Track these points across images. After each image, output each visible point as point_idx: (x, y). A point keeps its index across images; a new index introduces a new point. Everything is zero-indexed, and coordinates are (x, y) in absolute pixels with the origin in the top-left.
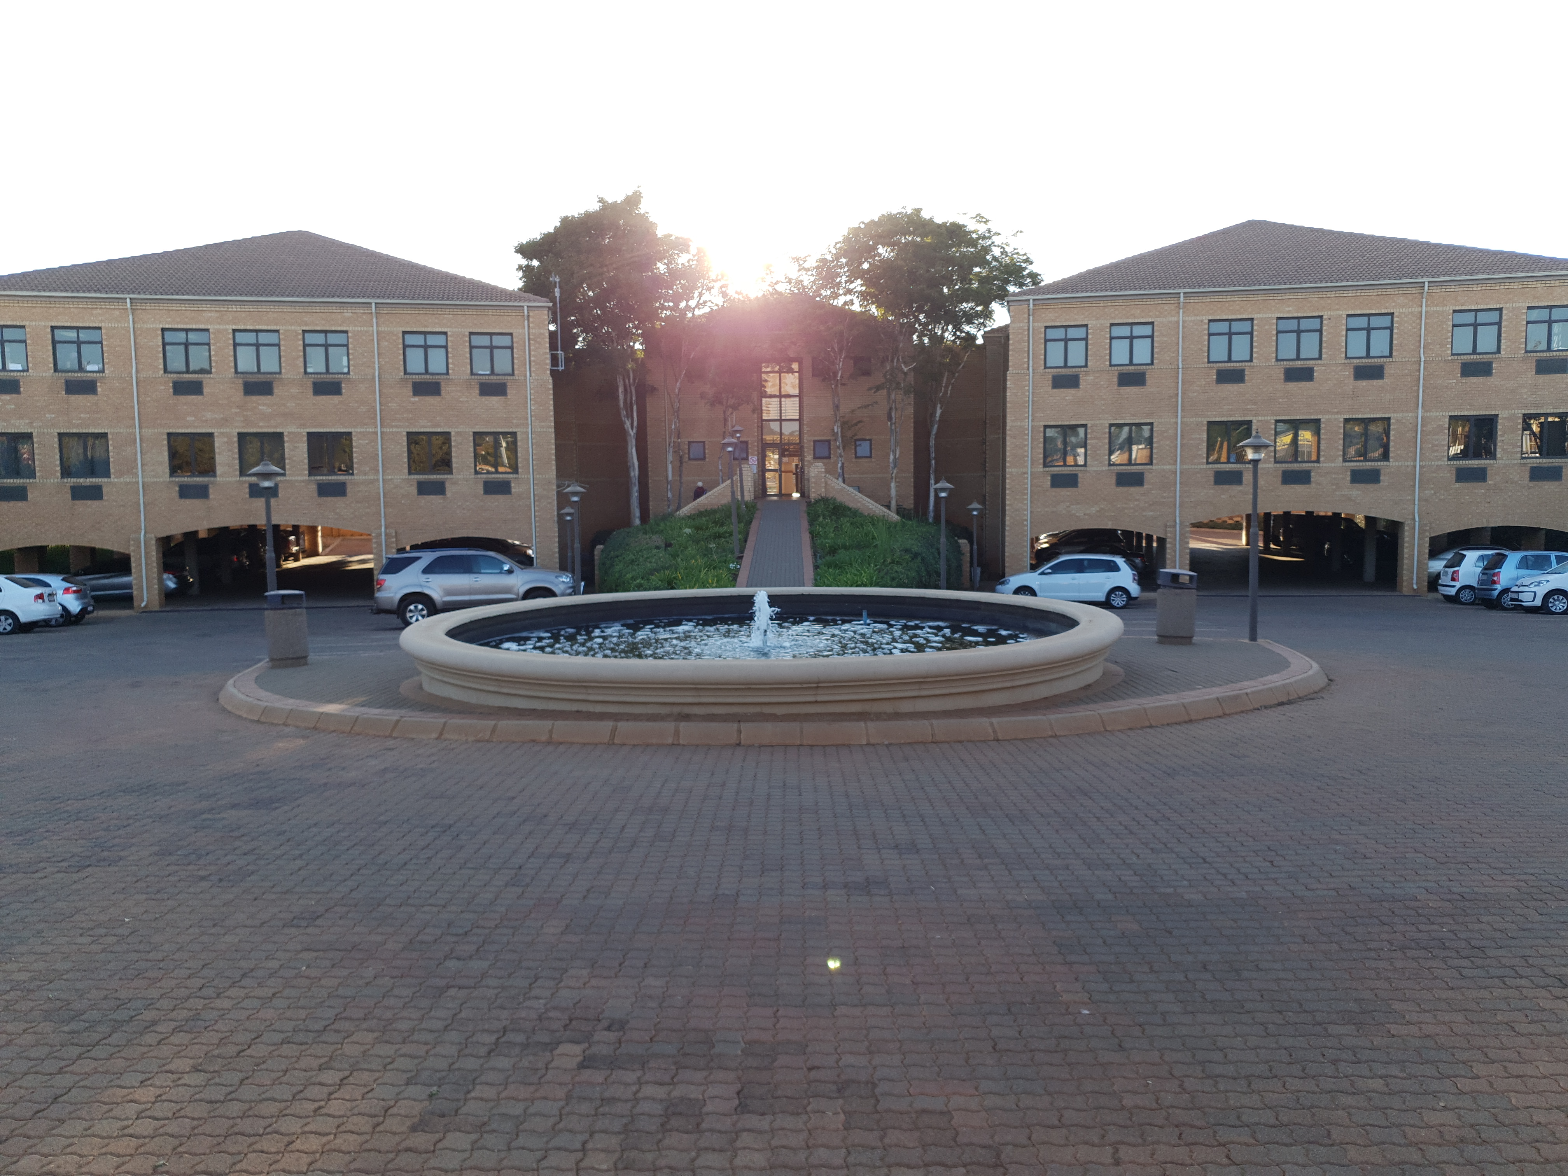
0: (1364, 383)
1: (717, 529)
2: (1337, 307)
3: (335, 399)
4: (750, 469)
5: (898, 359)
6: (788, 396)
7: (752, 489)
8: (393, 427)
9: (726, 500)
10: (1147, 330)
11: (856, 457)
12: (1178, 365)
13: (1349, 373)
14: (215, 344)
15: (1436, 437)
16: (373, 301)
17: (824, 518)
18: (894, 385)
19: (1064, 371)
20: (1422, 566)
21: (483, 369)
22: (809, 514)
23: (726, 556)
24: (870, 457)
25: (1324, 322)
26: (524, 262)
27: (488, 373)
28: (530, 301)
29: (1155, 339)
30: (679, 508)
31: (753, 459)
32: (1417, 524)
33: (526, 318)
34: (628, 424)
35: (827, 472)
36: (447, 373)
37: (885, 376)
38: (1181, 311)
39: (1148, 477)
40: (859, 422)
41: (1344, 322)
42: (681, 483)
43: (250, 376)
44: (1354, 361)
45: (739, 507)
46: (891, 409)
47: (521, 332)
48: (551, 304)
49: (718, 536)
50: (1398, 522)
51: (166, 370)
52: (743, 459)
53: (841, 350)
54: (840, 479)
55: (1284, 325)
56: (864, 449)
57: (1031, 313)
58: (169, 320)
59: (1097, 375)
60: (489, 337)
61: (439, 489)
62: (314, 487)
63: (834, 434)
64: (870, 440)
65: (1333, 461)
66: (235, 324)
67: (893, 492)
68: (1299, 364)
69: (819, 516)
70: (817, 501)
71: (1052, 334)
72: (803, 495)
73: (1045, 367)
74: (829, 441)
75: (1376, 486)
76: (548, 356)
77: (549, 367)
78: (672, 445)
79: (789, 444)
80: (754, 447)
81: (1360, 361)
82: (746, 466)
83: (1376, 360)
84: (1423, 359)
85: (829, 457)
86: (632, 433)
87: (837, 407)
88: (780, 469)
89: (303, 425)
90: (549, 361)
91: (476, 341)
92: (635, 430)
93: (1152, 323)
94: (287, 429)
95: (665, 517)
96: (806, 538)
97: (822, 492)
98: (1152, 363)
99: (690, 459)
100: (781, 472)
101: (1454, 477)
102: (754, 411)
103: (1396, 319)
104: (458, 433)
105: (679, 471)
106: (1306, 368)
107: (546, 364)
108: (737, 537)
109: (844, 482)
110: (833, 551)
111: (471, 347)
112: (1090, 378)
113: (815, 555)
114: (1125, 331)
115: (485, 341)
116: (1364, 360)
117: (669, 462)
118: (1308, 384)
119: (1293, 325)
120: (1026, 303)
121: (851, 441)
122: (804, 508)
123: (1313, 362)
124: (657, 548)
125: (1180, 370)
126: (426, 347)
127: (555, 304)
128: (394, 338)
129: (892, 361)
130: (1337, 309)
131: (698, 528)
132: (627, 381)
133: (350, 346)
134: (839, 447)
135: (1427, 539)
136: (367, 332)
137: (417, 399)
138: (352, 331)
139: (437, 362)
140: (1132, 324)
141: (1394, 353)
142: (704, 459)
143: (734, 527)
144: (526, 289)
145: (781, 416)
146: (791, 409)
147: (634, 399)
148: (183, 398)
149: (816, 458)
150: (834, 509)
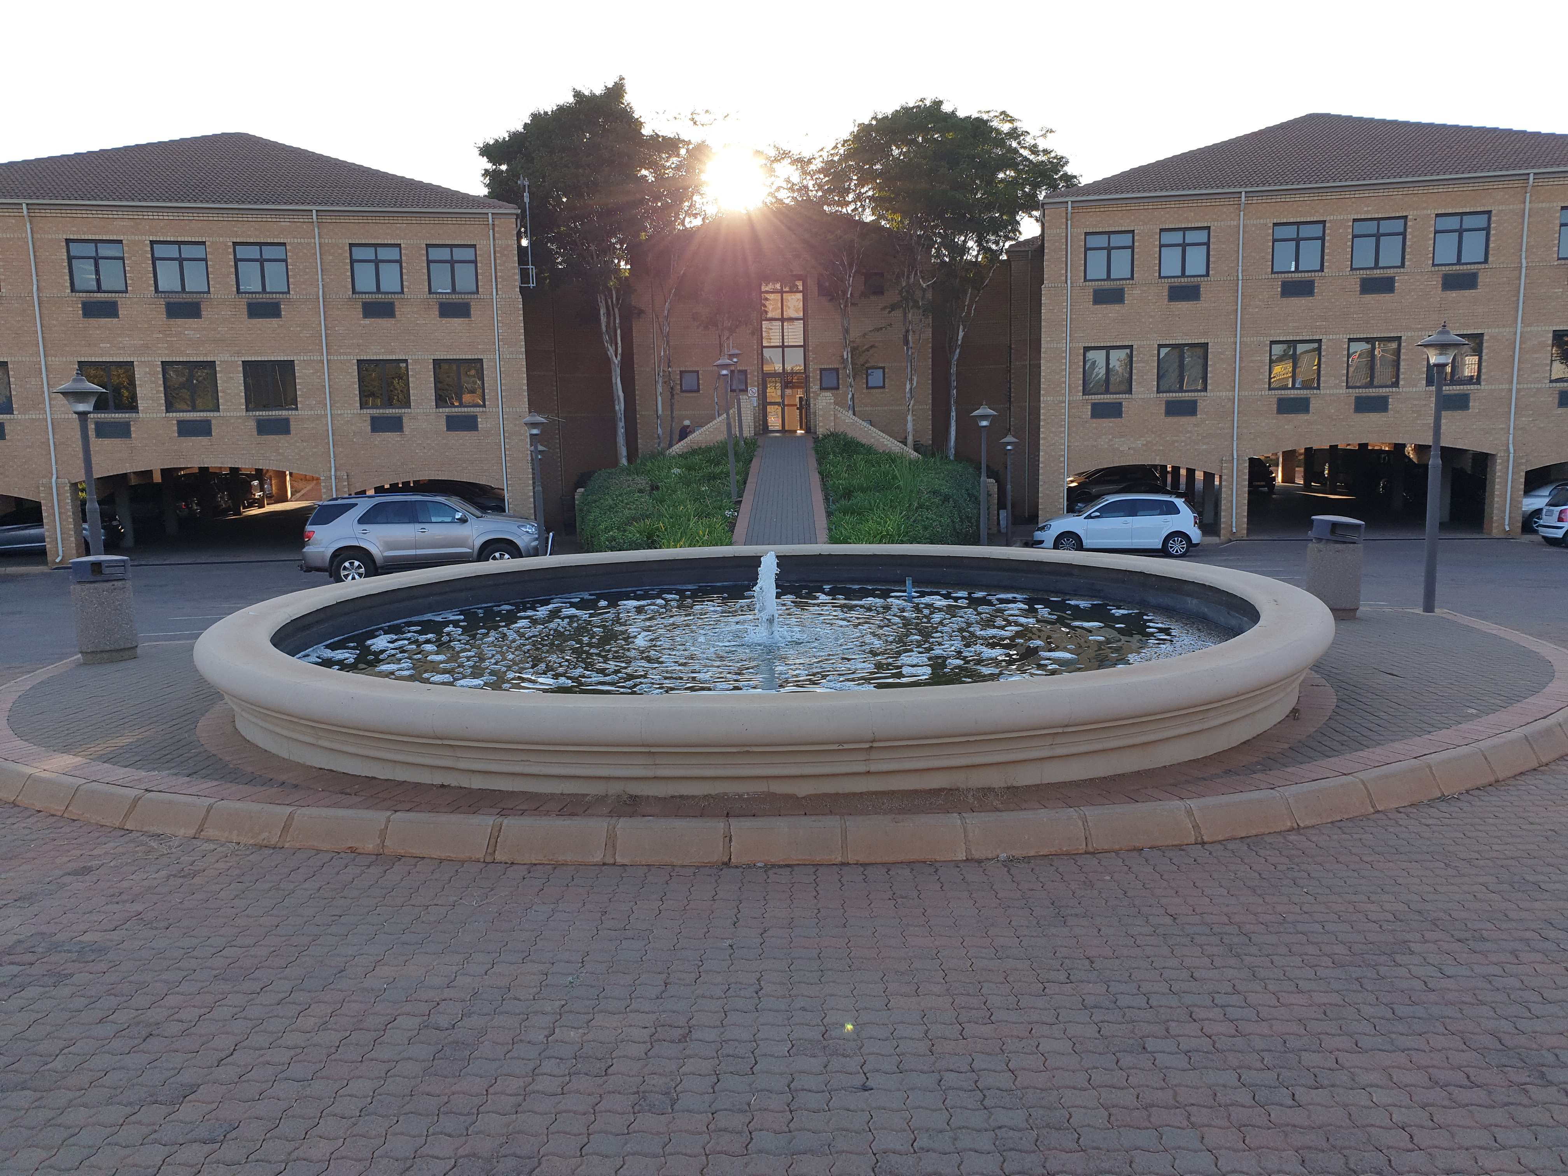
0: (1453, 294)
1: (712, 469)
2: (1424, 205)
3: (274, 322)
4: (749, 402)
5: (916, 274)
6: (791, 320)
7: (752, 424)
8: (341, 354)
9: (722, 436)
10: (1202, 237)
11: (867, 388)
12: (1238, 276)
13: (1437, 281)
14: (129, 258)
15: (1537, 356)
16: (314, 208)
17: (835, 456)
18: (911, 304)
19: (1107, 285)
20: (1515, 504)
21: (443, 286)
22: (817, 452)
23: (722, 501)
24: (883, 387)
25: (1409, 224)
26: (490, 166)
27: (449, 291)
28: (495, 207)
29: (1211, 246)
30: (671, 445)
31: (753, 391)
32: (1512, 455)
33: (491, 227)
34: (611, 352)
35: (836, 403)
36: (402, 292)
37: (900, 293)
38: (1242, 213)
39: (1201, 405)
40: (872, 347)
41: (1433, 222)
42: (672, 418)
43: (174, 295)
44: (1443, 268)
45: (736, 444)
46: (907, 331)
47: (485, 245)
48: (519, 211)
49: (713, 477)
50: (1487, 455)
51: (73, 290)
52: (741, 391)
53: (851, 266)
54: (851, 412)
55: (1361, 228)
56: (876, 378)
57: (1069, 218)
58: (74, 229)
59: (1145, 288)
60: (449, 249)
61: (395, 425)
62: (253, 424)
63: (843, 361)
64: (883, 368)
65: (1415, 386)
66: (152, 234)
67: (910, 427)
68: (1377, 273)
69: (829, 454)
70: (826, 437)
71: (1093, 241)
72: (808, 430)
73: (1085, 280)
74: (837, 370)
75: (1465, 413)
76: (517, 271)
77: (518, 284)
78: (661, 374)
79: (792, 373)
80: (753, 378)
81: (1451, 268)
82: (745, 397)
83: (1469, 267)
84: (1524, 265)
85: (837, 388)
86: (616, 361)
87: (847, 331)
88: (783, 401)
89: (238, 353)
90: (518, 277)
91: (435, 254)
92: (619, 357)
93: (1208, 228)
94: (220, 357)
95: (653, 456)
96: (815, 479)
97: (831, 426)
98: (1208, 275)
99: (682, 391)
100: (784, 405)
101: (1557, 401)
102: (753, 333)
103: (1493, 218)
104: (416, 361)
105: (671, 405)
106: (1387, 278)
107: (515, 280)
108: (734, 478)
109: (854, 414)
110: (848, 494)
111: (429, 262)
112: (1137, 292)
113: (826, 499)
114: (1177, 238)
115: (445, 254)
116: (1454, 268)
117: (658, 394)
118: (1388, 296)
119: (1372, 227)
120: (1064, 205)
121: (862, 370)
122: (811, 444)
123: (1395, 270)
124: (641, 491)
125: (1240, 282)
126: (377, 262)
127: (524, 211)
128: (340, 251)
129: (908, 277)
130: (1424, 209)
131: (689, 468)
132: (609, 301)
133: (289, 261)
134: (849, 376)
135: (1523, 474)
136: (308, 244)
137: (367, 321)
138: (291, 244)
139: (390, 280)
140: (1184, 230)
141: (1490, 259)
142: (698, 391)
143: (731, 466)
144: (490, 196)
145: (783, 342)
146: (795, 334)
147: (617, 322)
148: (93, 322)
149: (822, 389)
150: (845, 445)
